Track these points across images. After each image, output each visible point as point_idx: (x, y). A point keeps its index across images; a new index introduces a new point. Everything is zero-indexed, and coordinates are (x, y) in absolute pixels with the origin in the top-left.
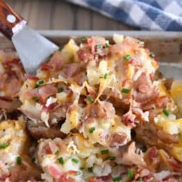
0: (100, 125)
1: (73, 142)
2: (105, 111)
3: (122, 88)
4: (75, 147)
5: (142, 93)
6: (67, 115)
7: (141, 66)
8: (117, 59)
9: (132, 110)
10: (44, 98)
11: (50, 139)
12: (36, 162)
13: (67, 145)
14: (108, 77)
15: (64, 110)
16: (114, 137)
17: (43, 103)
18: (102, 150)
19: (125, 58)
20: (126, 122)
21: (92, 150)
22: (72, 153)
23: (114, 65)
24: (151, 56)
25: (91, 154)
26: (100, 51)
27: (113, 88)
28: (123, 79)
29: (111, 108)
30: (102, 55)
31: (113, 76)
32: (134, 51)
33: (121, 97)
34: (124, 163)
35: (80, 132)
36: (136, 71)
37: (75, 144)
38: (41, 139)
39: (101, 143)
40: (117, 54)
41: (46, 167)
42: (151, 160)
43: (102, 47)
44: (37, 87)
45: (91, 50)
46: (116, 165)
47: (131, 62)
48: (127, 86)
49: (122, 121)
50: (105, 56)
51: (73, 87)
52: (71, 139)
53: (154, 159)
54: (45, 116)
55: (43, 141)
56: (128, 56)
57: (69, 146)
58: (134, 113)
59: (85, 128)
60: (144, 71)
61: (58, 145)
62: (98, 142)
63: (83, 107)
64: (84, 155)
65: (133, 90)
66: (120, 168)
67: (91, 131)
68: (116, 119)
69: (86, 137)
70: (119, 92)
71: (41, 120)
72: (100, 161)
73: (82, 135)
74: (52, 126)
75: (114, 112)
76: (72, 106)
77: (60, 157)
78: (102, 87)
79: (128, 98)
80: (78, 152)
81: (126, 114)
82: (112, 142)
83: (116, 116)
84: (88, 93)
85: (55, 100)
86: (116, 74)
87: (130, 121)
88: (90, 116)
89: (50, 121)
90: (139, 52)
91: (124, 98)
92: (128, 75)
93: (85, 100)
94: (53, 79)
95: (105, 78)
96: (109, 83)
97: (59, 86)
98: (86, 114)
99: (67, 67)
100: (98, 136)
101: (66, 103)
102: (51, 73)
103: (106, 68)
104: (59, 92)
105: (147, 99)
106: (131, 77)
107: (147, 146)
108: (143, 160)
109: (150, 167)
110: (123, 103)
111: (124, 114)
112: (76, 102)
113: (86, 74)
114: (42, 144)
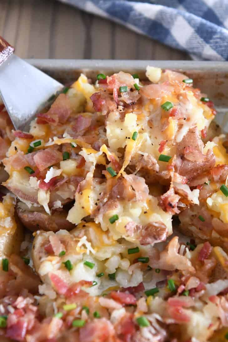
0: (125, 210)
1: (85, 238)
2: (133, 189)
3: (159, 154)
4: (88, 245)
5: (189, 161)
6: (77, 195)
7: (188, 119)
8: (151, 107)
9: (174, 188)
10: (41, 169)
11: (51, 232)
12: (31, 264)
13: (77, 242)
14: (138, 136)
15: (72, 187)
16: (146, 229)
17: (41, 177)
18: (130, 247)
19: (163, 107)
20: (166, 206)
21: (113, 249)
22: (84, 254)
23: (147, 119)
24: (202, 100)
25: (113, 254)
26: (125, 97)
27: (146, 155)
28: (160, 140)
29: (142, 186)
30: (129, 102)
31: (146, 135)
32: (178, 96)
33: (157, 167)
34: (161, 268)
35: (97, 222)
36: (181, 126)
37: (89, 240)
38: (38, 232)
39: (127, 239)
40: (152, 101)
41: (46, 275)
42: (202, 264)
43: (128, 90)
44: (31, 150)
45: (112, 94)
46: (151, 269)
47: (173, 114)
48: (166, 151)
49: (159, 205)
50: (133, 104)
51: (84, 153)
52: (83, 232)
53: (205, 261)
54: (44, 197)
55: (41, 234)
56: (168, 103)
57: (80, 244)
58: (176, 193)
59: (104, 216)
60: (192, 127)
61: (63, 242)
62: (124, 236)
63: (101, 183)
64: (103, 256)
65: (175, 157)
66: (155, 274)
67: (113, 220)
68: (149, 202)
69: (104, 229)
70: (155, 161)
71: (38, 203)
72: (125, 264)
73: (99, 225)
74: (54, 211)
75: (148, 191)
76: (83, 182)
77: (66, 259)
78: (129, 152)
79: (168, 169)
80: (94, 252)
81: (165, 195)
82: (144, 237)
83: (150, 197)
84: (108, 162)
85: (58, 173)
86: (150, 132)
87: (171, 206)
88: (111, 198)
89: (51, 205)
90: (185, 96)
91: (162, 169)
92: (169, 133)
93: (104, 172)
94: (55, 138)
95: (134, 139)
96: (139, 145)
97: (64, 150)
98: (105, 194)
99: (76, 119)
100: (124, 229)
101: (75, 176)
102: (53, 128)
103: (135, 123)
104: (64, 160)
105: (197, 170)
106: (173, 137)
107: (197, 241)
108: (189, 264)
109: (200, 274)
110: (160, 177)
111: (163, 195)
112: (90, 175)
113: (105, 131)
114: (40, 238)
